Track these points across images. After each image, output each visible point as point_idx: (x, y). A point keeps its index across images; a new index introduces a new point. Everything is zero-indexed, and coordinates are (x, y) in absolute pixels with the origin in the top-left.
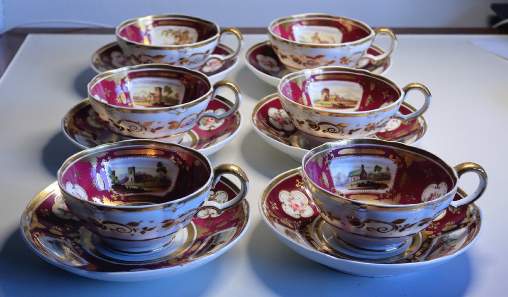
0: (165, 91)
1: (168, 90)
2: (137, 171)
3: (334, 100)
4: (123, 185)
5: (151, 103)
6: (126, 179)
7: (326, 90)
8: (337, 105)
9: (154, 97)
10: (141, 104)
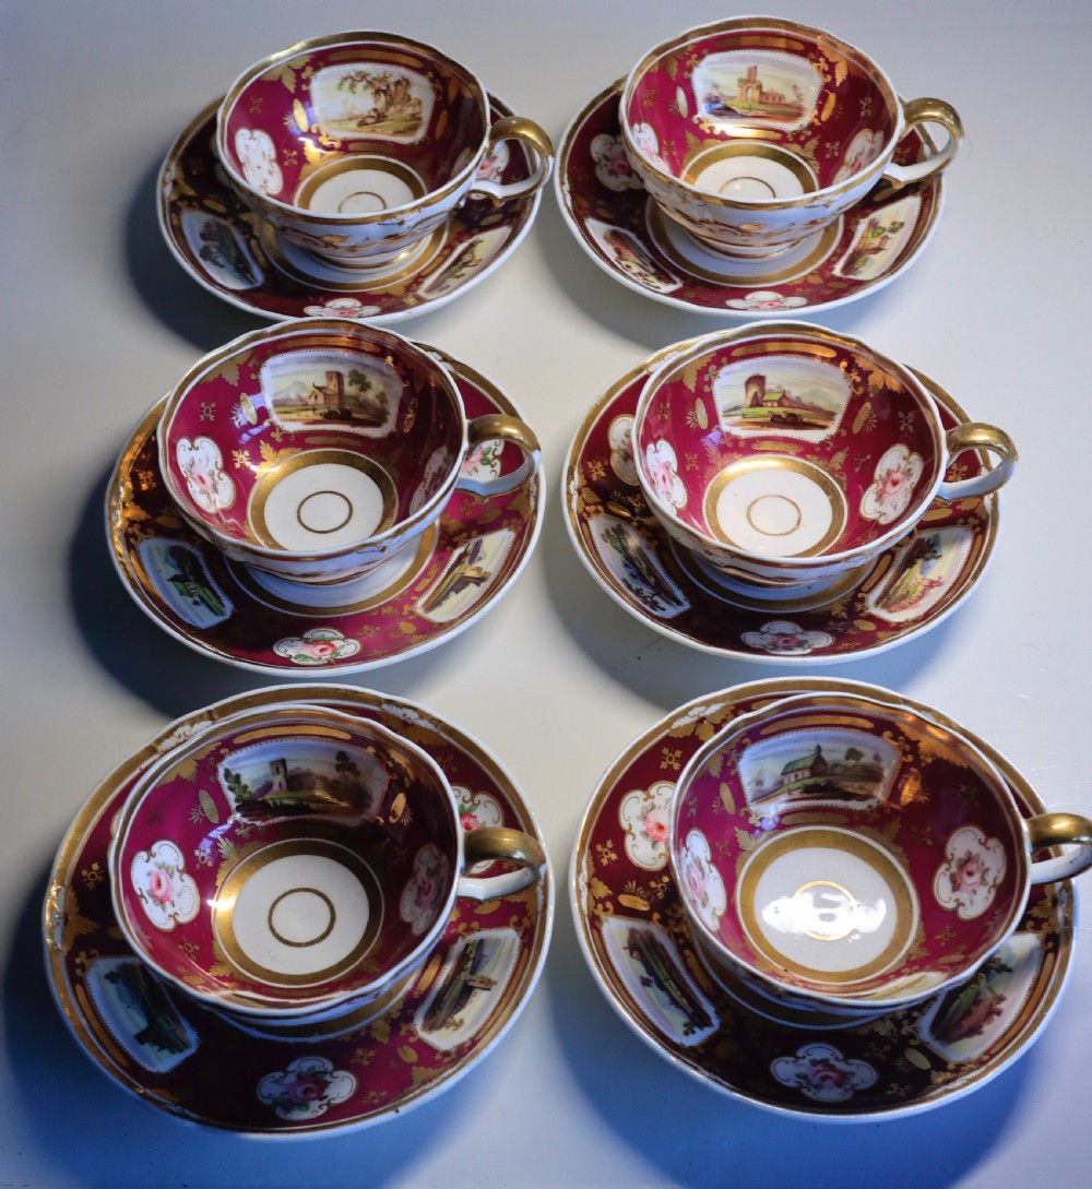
0: (351, 384)
1: (360, 381)
2: (291, 766)
3: (775, 404)
4: (260, 799)
5: (318, 412)
6: (268, 787)
7: (758, 380)
8: (784, 416)
9: (326, 396)
10: (294, 416)
